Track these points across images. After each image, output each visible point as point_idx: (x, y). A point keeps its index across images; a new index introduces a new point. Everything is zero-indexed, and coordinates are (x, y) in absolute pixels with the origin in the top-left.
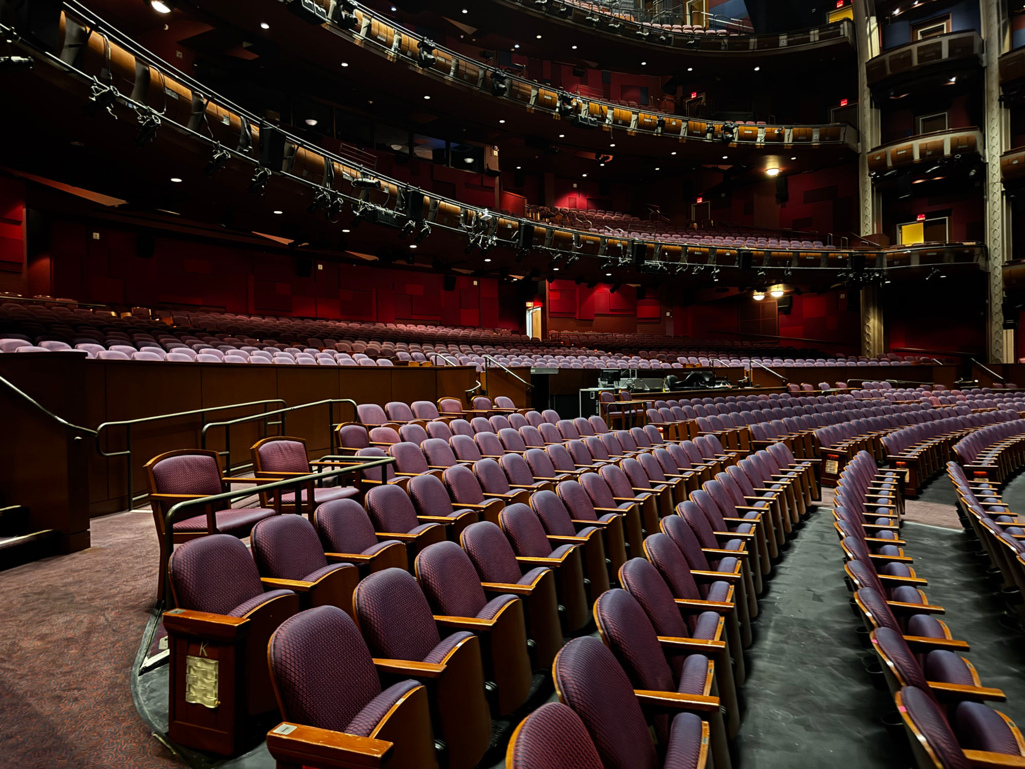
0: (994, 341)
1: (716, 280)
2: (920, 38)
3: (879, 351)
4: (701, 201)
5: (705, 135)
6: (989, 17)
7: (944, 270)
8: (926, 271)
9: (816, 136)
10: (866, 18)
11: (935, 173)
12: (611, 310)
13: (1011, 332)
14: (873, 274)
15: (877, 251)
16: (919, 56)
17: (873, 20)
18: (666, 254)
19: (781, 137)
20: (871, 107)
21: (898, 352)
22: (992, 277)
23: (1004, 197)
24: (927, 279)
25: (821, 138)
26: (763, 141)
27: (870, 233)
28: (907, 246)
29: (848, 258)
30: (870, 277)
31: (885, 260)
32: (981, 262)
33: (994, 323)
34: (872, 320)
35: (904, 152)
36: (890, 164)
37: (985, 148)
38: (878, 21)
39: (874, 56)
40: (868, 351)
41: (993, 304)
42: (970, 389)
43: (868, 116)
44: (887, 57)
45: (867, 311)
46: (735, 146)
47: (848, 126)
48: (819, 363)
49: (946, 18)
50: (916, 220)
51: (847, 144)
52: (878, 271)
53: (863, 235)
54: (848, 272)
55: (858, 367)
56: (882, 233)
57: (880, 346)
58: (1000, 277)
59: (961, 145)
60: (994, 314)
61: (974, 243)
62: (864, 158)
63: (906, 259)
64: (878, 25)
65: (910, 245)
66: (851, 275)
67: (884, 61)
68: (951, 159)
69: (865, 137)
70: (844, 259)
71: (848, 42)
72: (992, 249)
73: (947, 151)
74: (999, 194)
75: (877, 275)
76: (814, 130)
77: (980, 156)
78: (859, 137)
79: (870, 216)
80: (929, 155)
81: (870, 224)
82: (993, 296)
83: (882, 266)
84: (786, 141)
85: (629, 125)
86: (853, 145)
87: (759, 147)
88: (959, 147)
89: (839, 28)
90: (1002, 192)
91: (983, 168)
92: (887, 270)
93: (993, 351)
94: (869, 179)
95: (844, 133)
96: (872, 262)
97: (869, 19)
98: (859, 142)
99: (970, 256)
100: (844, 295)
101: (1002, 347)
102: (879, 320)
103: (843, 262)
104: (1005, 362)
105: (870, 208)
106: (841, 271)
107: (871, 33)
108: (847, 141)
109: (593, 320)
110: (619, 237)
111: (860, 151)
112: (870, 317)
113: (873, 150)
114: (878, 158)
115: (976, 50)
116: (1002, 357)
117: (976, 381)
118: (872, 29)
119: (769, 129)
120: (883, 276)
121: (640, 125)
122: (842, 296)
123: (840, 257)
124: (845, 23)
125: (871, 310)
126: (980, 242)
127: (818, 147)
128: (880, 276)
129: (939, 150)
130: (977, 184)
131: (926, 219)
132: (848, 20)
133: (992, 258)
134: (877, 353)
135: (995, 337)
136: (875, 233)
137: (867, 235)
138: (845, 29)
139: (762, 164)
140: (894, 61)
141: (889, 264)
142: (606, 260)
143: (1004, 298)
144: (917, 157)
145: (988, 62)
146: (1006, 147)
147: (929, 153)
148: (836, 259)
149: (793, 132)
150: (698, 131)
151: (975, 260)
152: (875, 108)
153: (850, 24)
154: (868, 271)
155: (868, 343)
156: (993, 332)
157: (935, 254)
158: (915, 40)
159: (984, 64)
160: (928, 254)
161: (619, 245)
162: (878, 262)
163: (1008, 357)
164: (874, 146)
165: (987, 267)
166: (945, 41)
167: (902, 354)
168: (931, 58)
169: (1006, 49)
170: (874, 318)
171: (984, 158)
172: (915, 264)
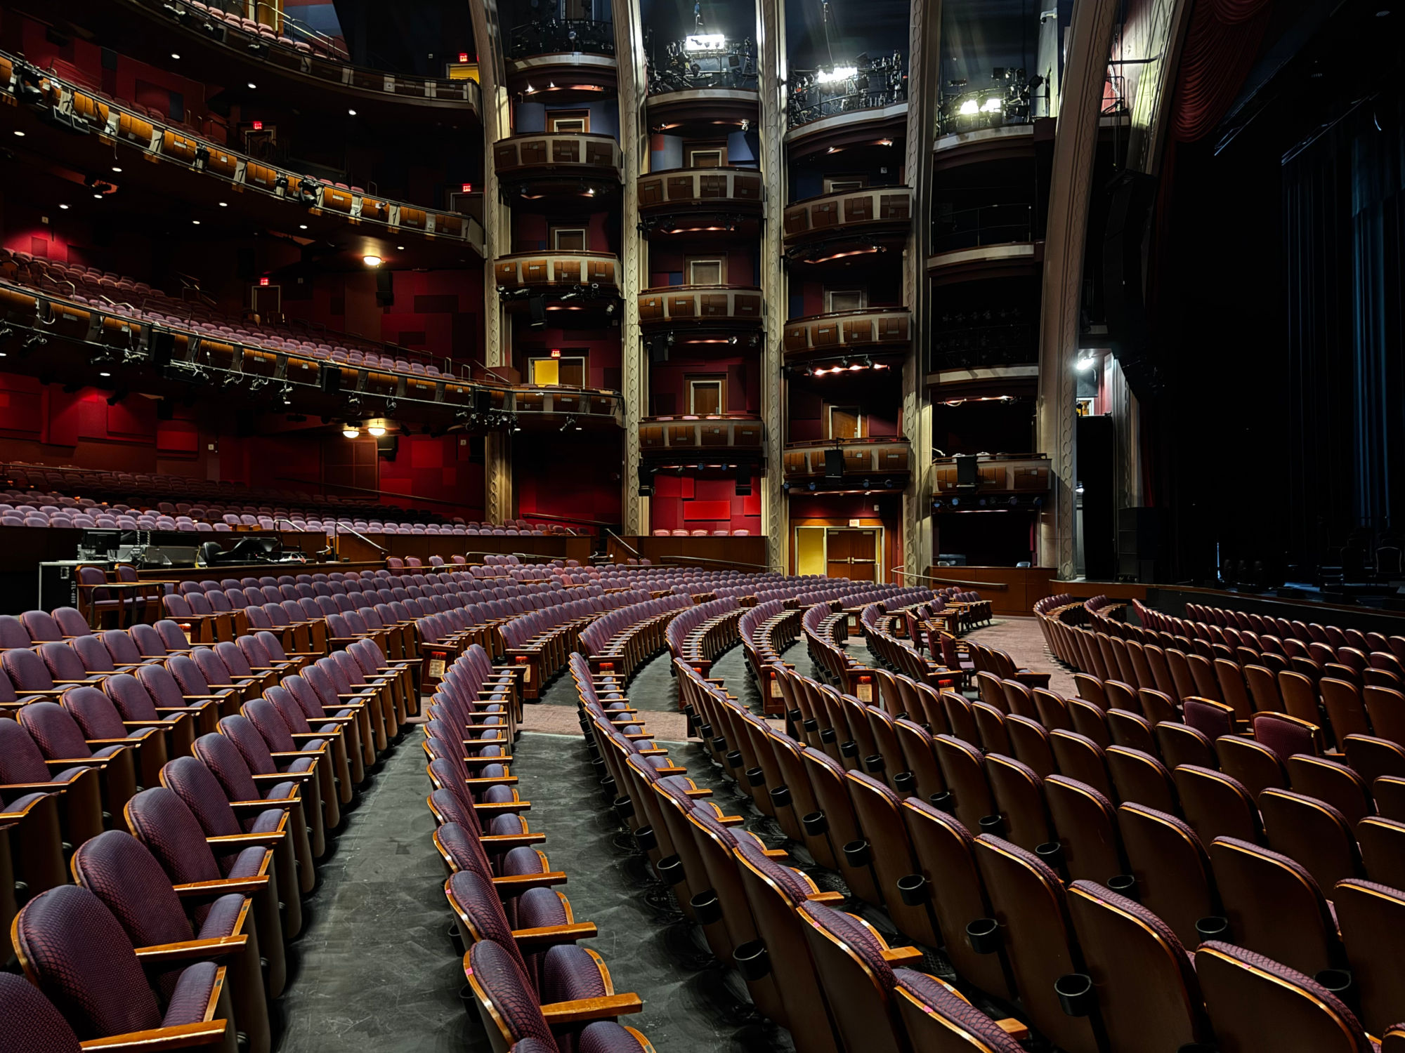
0: (629, 510)
1: (286, 403)
2: (555, 130)
3: (507, 516)
4: (266, 284)
5: (273, 189)
6: (628, 127)
7: (580, 420)
8: (561, 420)
9: (431, 224)
10: (496, 85)
11: (571, 302)
12: (109, 433)
13: (646, 499)
14: (500, 418)
15: (507, 389)
16: (555, 153)
17: (503, 90)
18: (208, 354)
19: (383, 214)
20: (500, 202)
21: (526, 518)
22: (629, 435)
23: (642, 343)
24: (562, 430)
25: (438, 229)
26: (359, 215)
27: (498, 365)
28: (539, 386)
29: (469, 393)
30: (496, 421)
31: (515, 402)
32: (618, 416)
33: (630, 488)
34: (498, 476)
35: (537, 268)
36: (521, 280)
37: (623, 282)
38: (508, 94)
39: (503, 138)
40: (494, 516)
41: (629, 467)
42: (604, 565)
43: (496, 214)
44: (519, 142)
45: (493, 463)
46: (319, 214)
47: (471, 220)
48: (432, 529)
49: (584, 114)
50: (550, 356)
51: (470, 243)
52: (506, 415)
53: (489, 365)
54: (470, 411)
55: (480, 537)
56: (511, 366)
57: (507, 510)
58: (637, 434)
59: (599, 273)
60: (630, 478)
61: (611, 393)
62: (490, 266)
63: (539, 403)
64: (509, 99)
65: (543, 386)
66: (473, 416)
67: (515, 147)
68: (588, 287)
69: (492, 239)
70: (465, 393)
71: (472, 111)
72: (629, 402)
73: (584, 278)
74: (637, 338)
75: (505, 419)
76: (427, 214)
77: (618, 291)
78: (484, 237)
79: (498, 342)
80: (564, 278)
81: (498, 353)
82: (630, 456)
83: (510, 408)
84: (391, 222)
85: (148, 144)
86: (477, 245)
87: (353, 223)
88: (597, 275)
89: (462, 89)
90: (640, 337)
91: (621, 304)
92: (517, 414)
93: (630, 520)
94: (497, 295)
95: (467, 229)
96: (499, 402)
97: (497, 89)
98: (484, 243)
99: (606, 408)
100: (465, 441)
101: (637, 517)
102: (507, 477)
103: (463, 398)
104: (640, 535)
105: (498, 331)
106: (462, 410)
107: (500, 107)
108: (469, 239)
109: (74, 447)
110: (125, 316)
111: (486, 256)
112: (496, 472)
113: (502, 258)
114: (507, 269)
115: (615, 163)
116: (637, 528)
117: (611, 556)
118: (501, 103)
119: (368, 201)
120: (512, 421)
121: (166, 148)
122: (463, 442)
123: (460, 391)
124: (470, 84)
125: (498, 463)
126: (617, 392)
127: (433, 239)
128: (508, 421)
129: (575, 275)
130: (615, 323)
131: (561, 356)
132: (473, 82)
133: (629, 413)
134: (504, 519)
135: (631, 505)
136: (504, 365)
137: (494, 366)
138: (469, 92)
139: (358, 247)
140: (527, 150)
141: (519, 407)
142: (100, 351)
143: (640, 460)
144: (551, 278)
145: (627, 180)
146: (644, 285)
147: (565, 275)
149: (401, 212)
150: (263, 180)
151: (612, 412)
152: (504, 204)
153: (476, 89)
154: (494, 413)
155: (494, 505)
156: (629, 499)
157: (570, 400)
158: (550, 131)
159: (623, 182)
160: (563, 400)
161: (125, 330)
162: (506, 402)
163: (643, 530)
164: (503, 254)
165: (623, 423)
166: (583, 141)
167: (533, 520)
168: (568, 158)
169: (645, 171)
170: (501, 474)
171: (622, 293)
172: (549, 410)
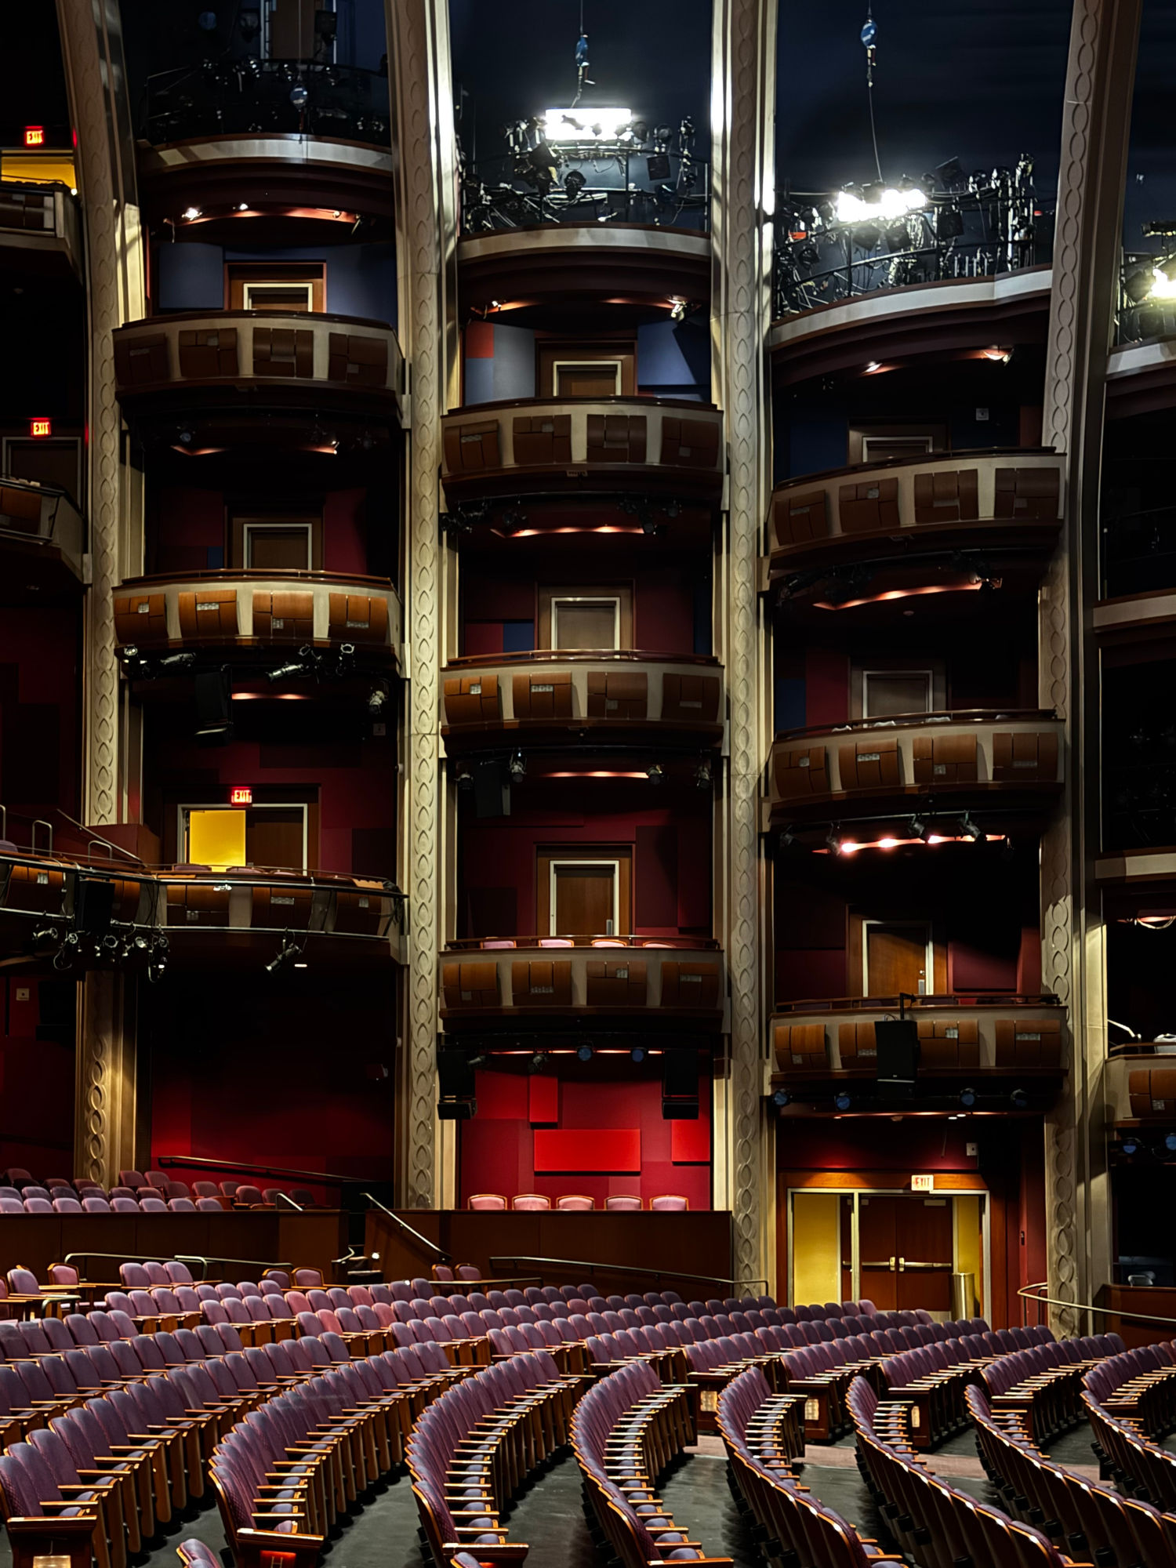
0: (413, 1149)
2: (247, 305)
3: (125, 1164)
6: (417, 304)
7: (312, 948)
10: (115, 202)
11: (288, 683)
13: (451, 1125)
14: (131, 940)
15: (141, 876)
16: (256, 355)
17: (132, 213)
20: (122, 460)
21: (170, 1166)
22: (414, 979)
23: (444, 774)
24: (269, 968)
27: (112, 820)
28: (214, 870)
29: (63, 885)
30: (121, 949)
31: (163, 905)
32: (392, 937)
33: (415, 1100)
34: (108, 1073)
35: (215, 607)
36: (175, 633)
37: (403, 640)
38: (143, 221)
39: (131, 320)
40: (96, 1163)
41: (414, 1052)
43: (113, 484)
44: (173, 330)
45: (96, 1045)
47: (62, 500)
49: (314, 273)
50: (228, 801)
51: (59, 550)
52: (145, 934)
53: (91, 820)
54: (63, 927)
56: (141, 823)
57: (126, 1148)
58: (431, 979)
59: (352, 621)
60: (415, 1076)
61: (379, 886)
62: (100, 600)
63: (216, 908)
64: (143, 233)
65: (223, 870)
66: (72, 938)
67: (163, 342)
68: (329, 651)
69: (104, 543)
70: (54, 886)
71: (63, 254)
72: (415, 907)
73: (321, 630)
74: (433, 764)
75: (142, 945)
77: (394, 659)
78: (86, 536)
79: (113, 769)
80: (276, 630)
81: (113, 793)
82: (415, 1027)
83: (152, 918)
86: (70, 555)
88: (349, 625)
89: (41, 205)
90: (440, 760)
91: (398, 688)
92: (168, 933)
93: (413, 1173)
94: (112, 663)
95: (52, 517)
96: (129, 906)
97: (119, 209)
98: (86, 551)
99: (370, 920)
100: (27, 992)
101: (431, 1165)
102: (128, 1074)
103: (49, 896)
104: (438, 1208)
105: (113, 746)
106: (46, 923)
107: (125, 249)
108: (57, 540)
111: (88, 579)
112: (103, 1062)
113: (127, 584)
114: (145, 610)
115: (392, 383)
116: (430, 1190)
117: (376, 1256)
118: (128, 240)
120: (158, 948)
122: (22, 994)
123: (43, 881)
124: (59, 195)
125: (108, 1042)
126: (391, 885)
128: (149, 947)
129: (301, 623)
130: (380, 730)
131: (254, 801)
132: (66, 190)
133: (415, 930)
134: (118, 1171)
135: (417, 1138)
136: (125, 821)
137: (103, 823)
138: (56, 214)
140: (193, 347)
141: (174, 916)
143: (439, 1035)
144: (246, 628)
145: (414, 420)
146: (450, 650)
147: (278, 625)
148: (29, 883)
151: (381, 929)
152: (132, 465)
153: (71, 206)
154: (118, 932)
155: (96, 1138)
156: (413, 1124)
157: (289, 902)
158: (235, 307)
159: (406, 423)
160: (269, 900)
162: (144, 906)
163: (444, 1197)
164: (128, 576)
165: (402, 952)
166: (321, 333)
167: (183, 1174)
168: (287, 369)
169: (454, 401)
170: (115, 1067)
171: (402, 665)
172: (240, 923)
